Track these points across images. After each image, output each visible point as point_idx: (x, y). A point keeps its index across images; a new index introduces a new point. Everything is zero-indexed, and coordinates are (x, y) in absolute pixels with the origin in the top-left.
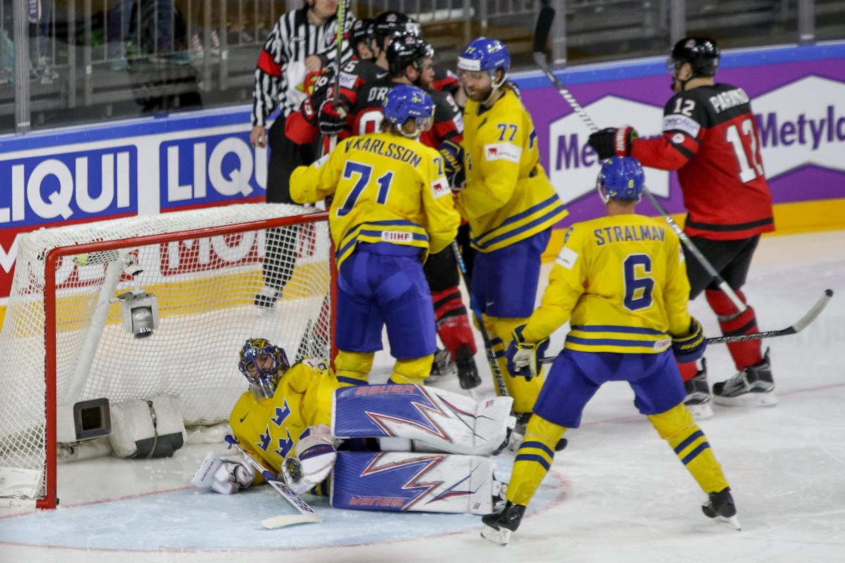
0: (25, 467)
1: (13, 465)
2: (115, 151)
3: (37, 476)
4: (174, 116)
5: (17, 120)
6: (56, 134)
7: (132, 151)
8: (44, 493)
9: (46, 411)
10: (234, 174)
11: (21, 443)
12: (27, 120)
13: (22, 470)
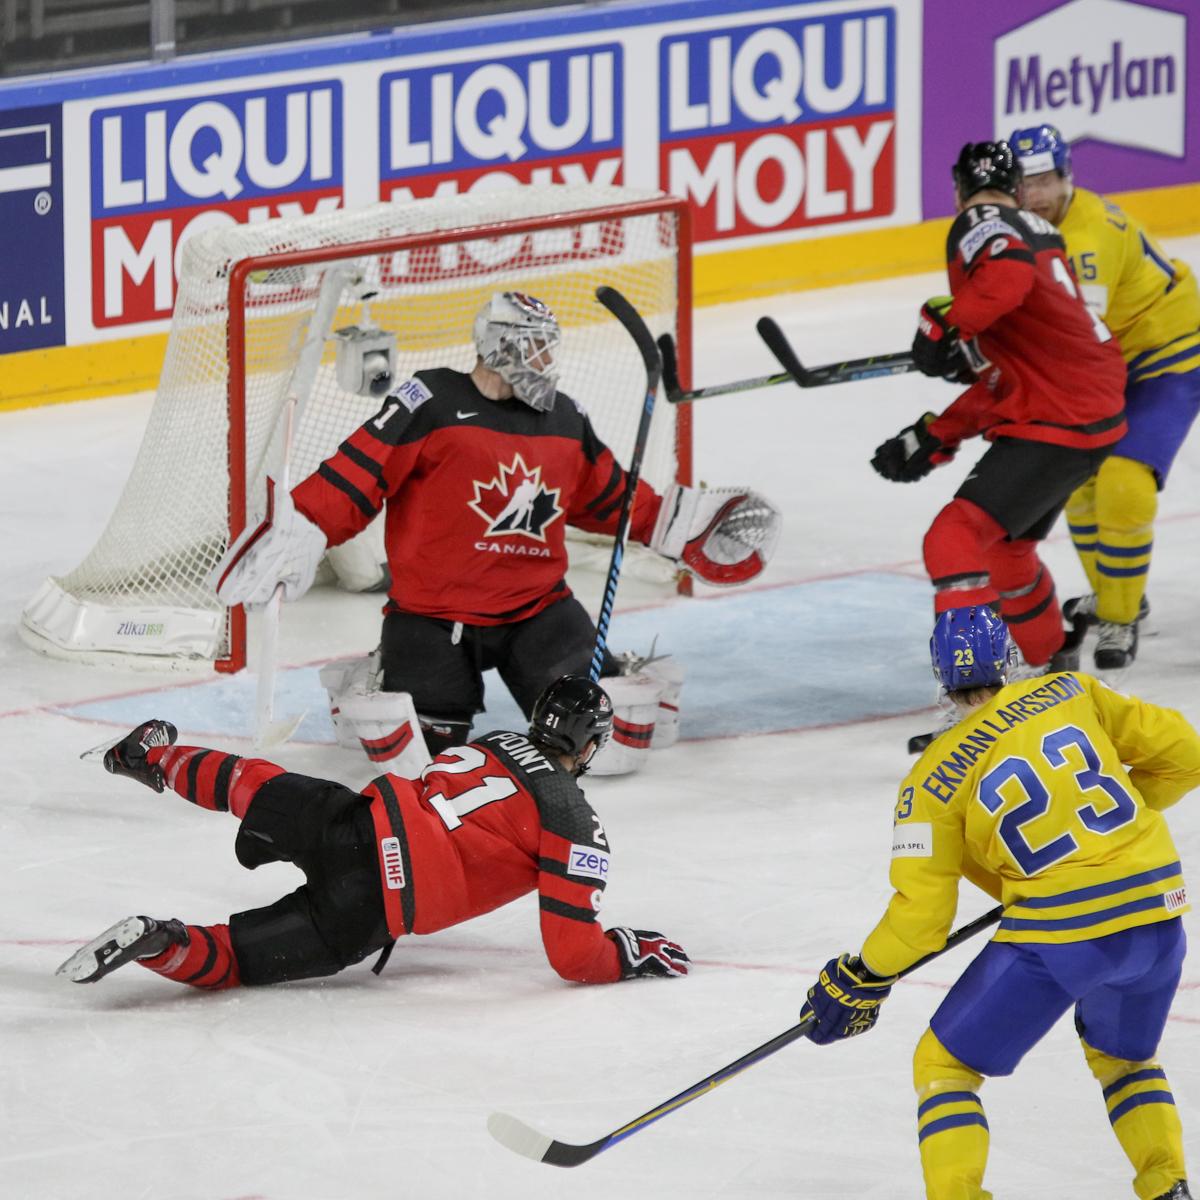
0: (196, 606)
1: (177, 604)
2: (308, 88)
3: (215, 620)
4: (401, 32)
5: (154, 39)
6: (215, 61)
7: (336, 87)
8: (227, 649)
9: (229, 519)
10: (496, 124)
11: (190, 569)
12: (168, 40)
13: (190, 610)
